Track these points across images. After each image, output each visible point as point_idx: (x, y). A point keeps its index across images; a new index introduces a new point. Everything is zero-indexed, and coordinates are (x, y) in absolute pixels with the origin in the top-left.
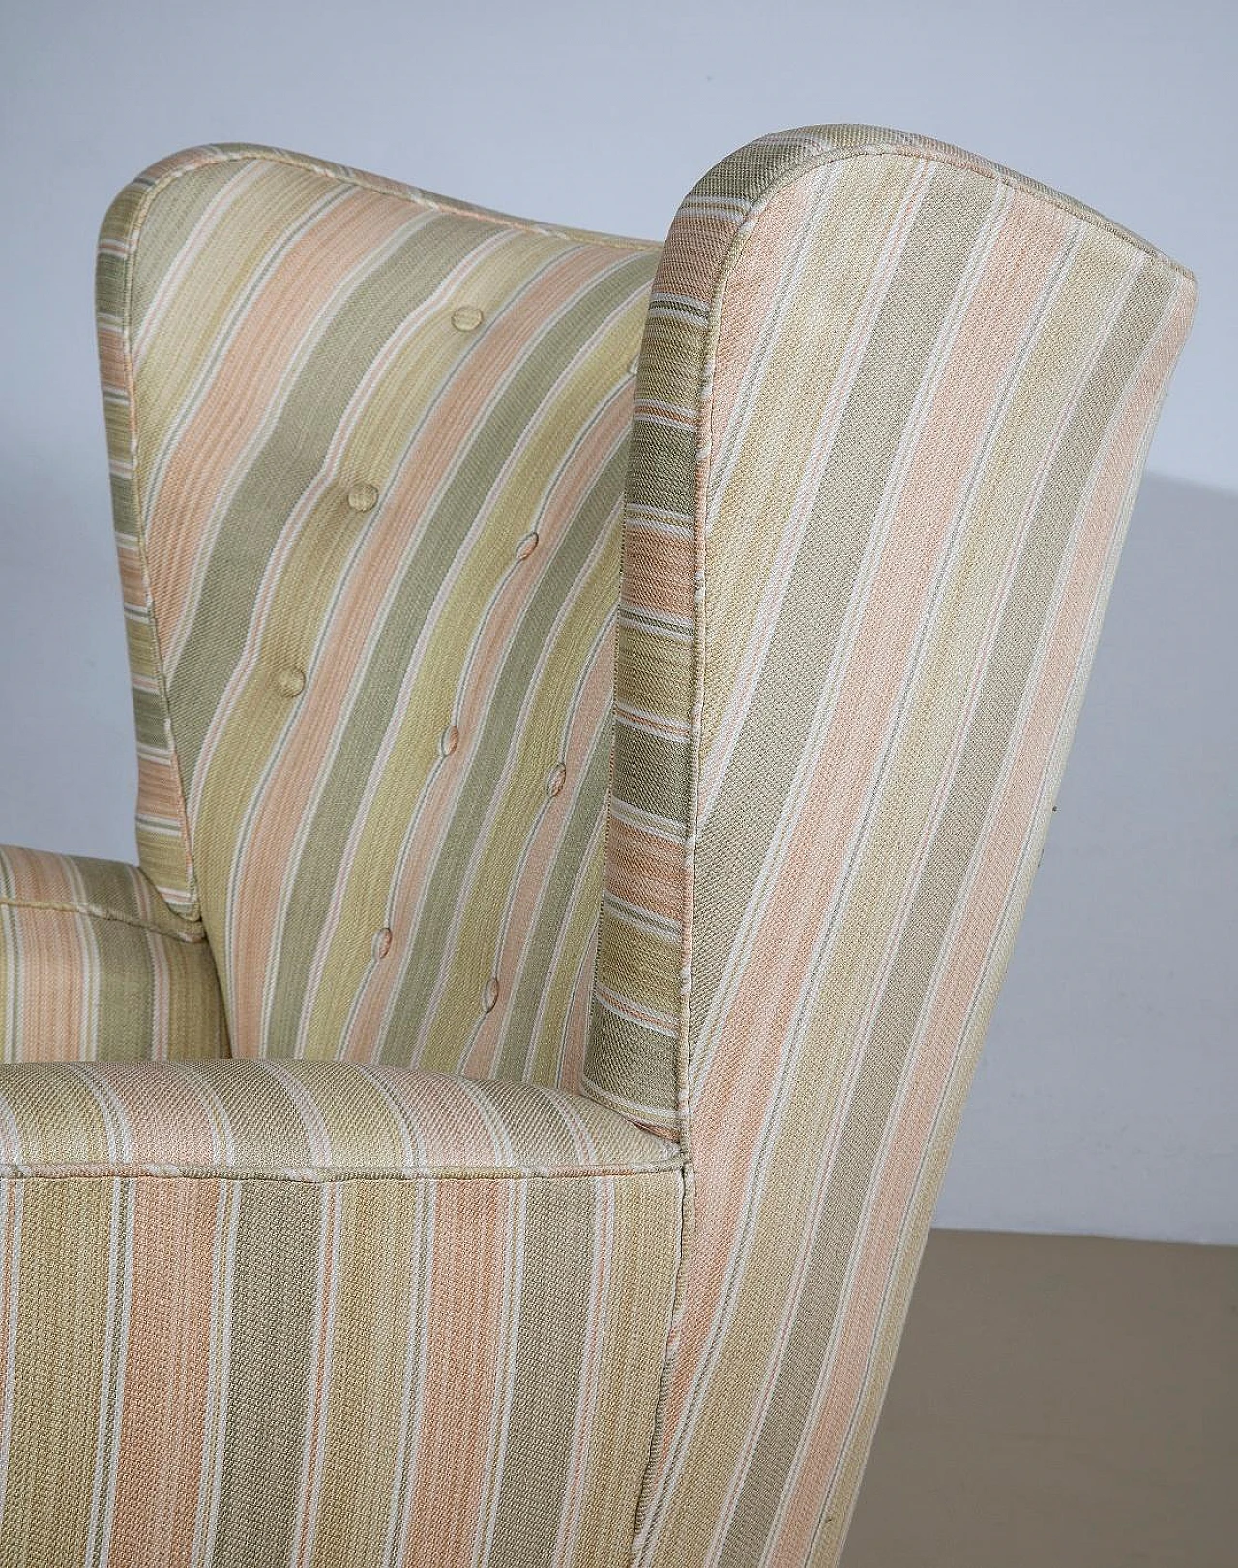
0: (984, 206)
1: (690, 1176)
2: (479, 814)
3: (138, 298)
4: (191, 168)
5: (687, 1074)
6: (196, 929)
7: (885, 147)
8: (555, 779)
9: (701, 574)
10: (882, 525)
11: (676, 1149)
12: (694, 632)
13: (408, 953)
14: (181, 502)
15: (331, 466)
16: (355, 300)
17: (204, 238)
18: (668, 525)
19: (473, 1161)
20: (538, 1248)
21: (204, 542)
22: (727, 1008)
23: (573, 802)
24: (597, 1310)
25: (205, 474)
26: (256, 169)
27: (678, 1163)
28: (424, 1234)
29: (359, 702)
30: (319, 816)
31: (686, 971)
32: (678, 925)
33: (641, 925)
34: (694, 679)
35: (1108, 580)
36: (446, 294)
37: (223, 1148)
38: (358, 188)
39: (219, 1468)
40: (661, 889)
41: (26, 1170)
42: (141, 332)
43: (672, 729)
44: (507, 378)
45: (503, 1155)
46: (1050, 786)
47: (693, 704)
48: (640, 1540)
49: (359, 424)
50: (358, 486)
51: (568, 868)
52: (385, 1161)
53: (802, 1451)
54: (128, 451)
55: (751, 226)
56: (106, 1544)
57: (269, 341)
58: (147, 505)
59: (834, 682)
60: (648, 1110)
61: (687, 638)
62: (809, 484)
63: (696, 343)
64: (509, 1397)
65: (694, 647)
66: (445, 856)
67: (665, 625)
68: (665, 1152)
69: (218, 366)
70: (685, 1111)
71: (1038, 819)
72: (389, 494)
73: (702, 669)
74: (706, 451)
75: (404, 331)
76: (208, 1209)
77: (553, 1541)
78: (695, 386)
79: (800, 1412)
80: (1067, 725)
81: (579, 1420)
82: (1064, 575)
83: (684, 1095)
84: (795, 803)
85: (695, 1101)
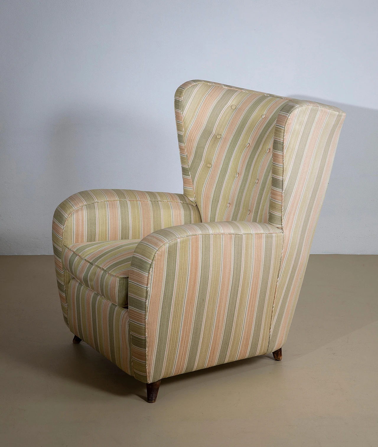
0: (318, 110)
1: (284, 233)
2: (245, 186)
3: (184, 107)
4: (190, 86)
5: (283, 221)
6: (195, 204)
7: (305, 105)
8: (257, 181)
9: (284, 159)
10: (306, 151)
11: (282, 230)
12: (283, 166)
13: (234, 207)
14: (191, 138)
15: (214, 132)
16: (216, 105)
17: (193, 97)
18: (279, 153)
19: (259, 232)
20: (266, 242)
21: (195, 145)
22: (288, 212)
23: (260, 185)
24: (273, 250)
25: (195, 134)
26: (200, 85)
27: (282, 232)
28: (254, 241)
29: (222, 169)
30: (216, 186)
31: (283, 208)
32: (281, 202)
33: (276, 202)
34: (283, 172)
35: (334, 154)
36: (229, 103)
37: (232, 231)
38: (215, 86)
39: (233, 268)
40: (279, 198)
41: (213, 234)
42: (184, 112)
43: (280, 178)
44: (242, 117)
45: (262, 231)
46: (328, 180)
47: (283, 175)
48: (279, 279)
49: (218, 125)
50: (218, 134)
51: (261, 194)
52: (249, 232)
53: (297, 269)
54: (182, 131)
55: (289, 117)
56: (222, 276)
57: (204, 113)
58: (185, 139)
59: (300, 170)
60: (278, 225)
61: (282, 167)
62: (297, 147)
63: (283, 131)
64: (264, 260)
65: (283, 168)
66: (239, 192)
67: (279, 165)
68: (281, 231)
69: (196, 117)
70: (283, 225)
71: (326, 185)
72: (223, 135)
73: (284, 170)
74: (284, 144)
75: (224, 109)
76: (231, 238)
77: (269, 278)
78: (283, 136)
79: (297, 263)
80: (330, 172)
81: (271, 263)
82: (329, 153)
83: (283, 223)
84: (296, 186)
85: (284, 224)
